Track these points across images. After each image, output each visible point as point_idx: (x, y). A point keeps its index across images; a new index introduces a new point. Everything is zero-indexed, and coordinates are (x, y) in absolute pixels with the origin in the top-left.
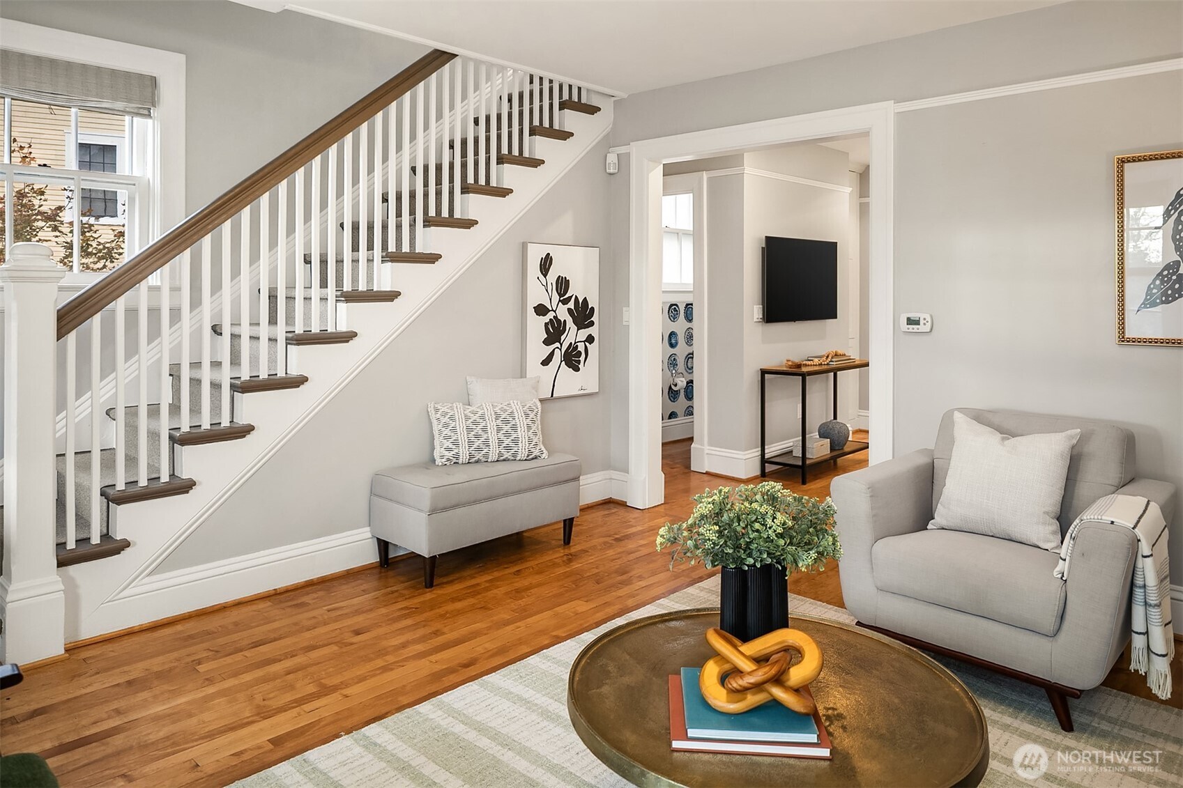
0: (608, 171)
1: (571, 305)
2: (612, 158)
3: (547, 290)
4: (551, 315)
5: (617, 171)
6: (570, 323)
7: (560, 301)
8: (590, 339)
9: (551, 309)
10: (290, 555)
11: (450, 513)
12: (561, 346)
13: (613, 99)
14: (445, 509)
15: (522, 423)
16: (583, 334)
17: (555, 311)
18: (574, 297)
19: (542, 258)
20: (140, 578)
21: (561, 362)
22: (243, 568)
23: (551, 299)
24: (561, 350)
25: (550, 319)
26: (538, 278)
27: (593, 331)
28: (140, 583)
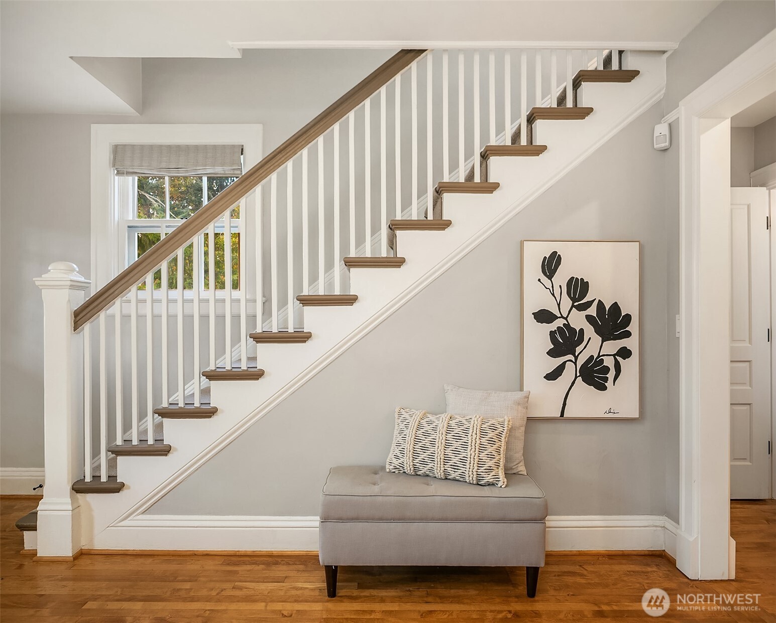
0: (655, 146)
1: (592, 311)
2: (662, 129)
3: (553, 295)
4: (560, 323)
5: (667, 144)
6: (590, 331)
7: (573, 306)
8: (625, 353)
9: (559, 315)
10: (252, 525)
11: (349, 525)
12: (576, 360)
13: (666, 55)
14: (341, 520)
15: (474, 441)
16: (612, 346)
17: (566, 319)
18: (596, 303)
19: (545, 257)
20: (136, 514)
21: (576, 377)
22: (213, 526)
23: (559, 305)
24: (575, 363)
25: (558, 328)
26: (539, 280)
27: (631, 343)
28: (135, 518)
